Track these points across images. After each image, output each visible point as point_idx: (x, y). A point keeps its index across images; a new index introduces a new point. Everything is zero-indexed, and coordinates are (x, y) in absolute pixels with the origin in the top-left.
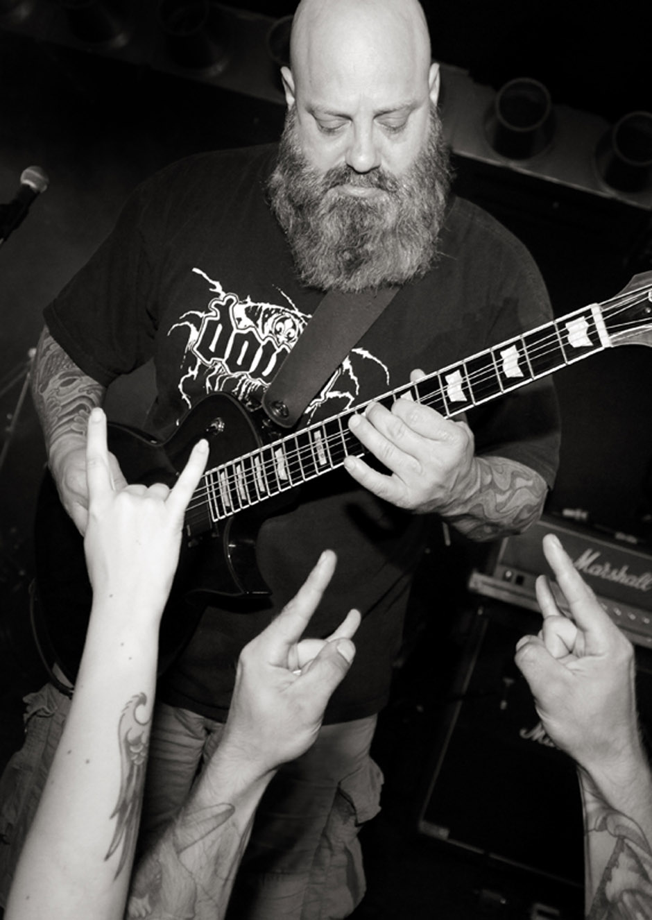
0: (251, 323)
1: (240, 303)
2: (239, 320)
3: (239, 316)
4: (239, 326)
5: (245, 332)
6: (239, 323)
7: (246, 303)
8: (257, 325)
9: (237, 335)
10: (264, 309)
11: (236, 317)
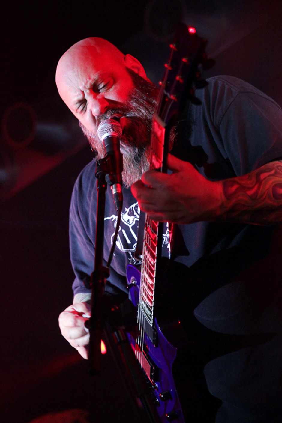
0: (133, 217)
1: (124, 214)
2: (128, 221)
3: (127, 220)
4: (130, 223)
5: (134, 223)
6: (129, 222)
7: (126, 212)
8: (136, 216)
9: (132, 227)
10: (133, 207)
11: (126, 221)
